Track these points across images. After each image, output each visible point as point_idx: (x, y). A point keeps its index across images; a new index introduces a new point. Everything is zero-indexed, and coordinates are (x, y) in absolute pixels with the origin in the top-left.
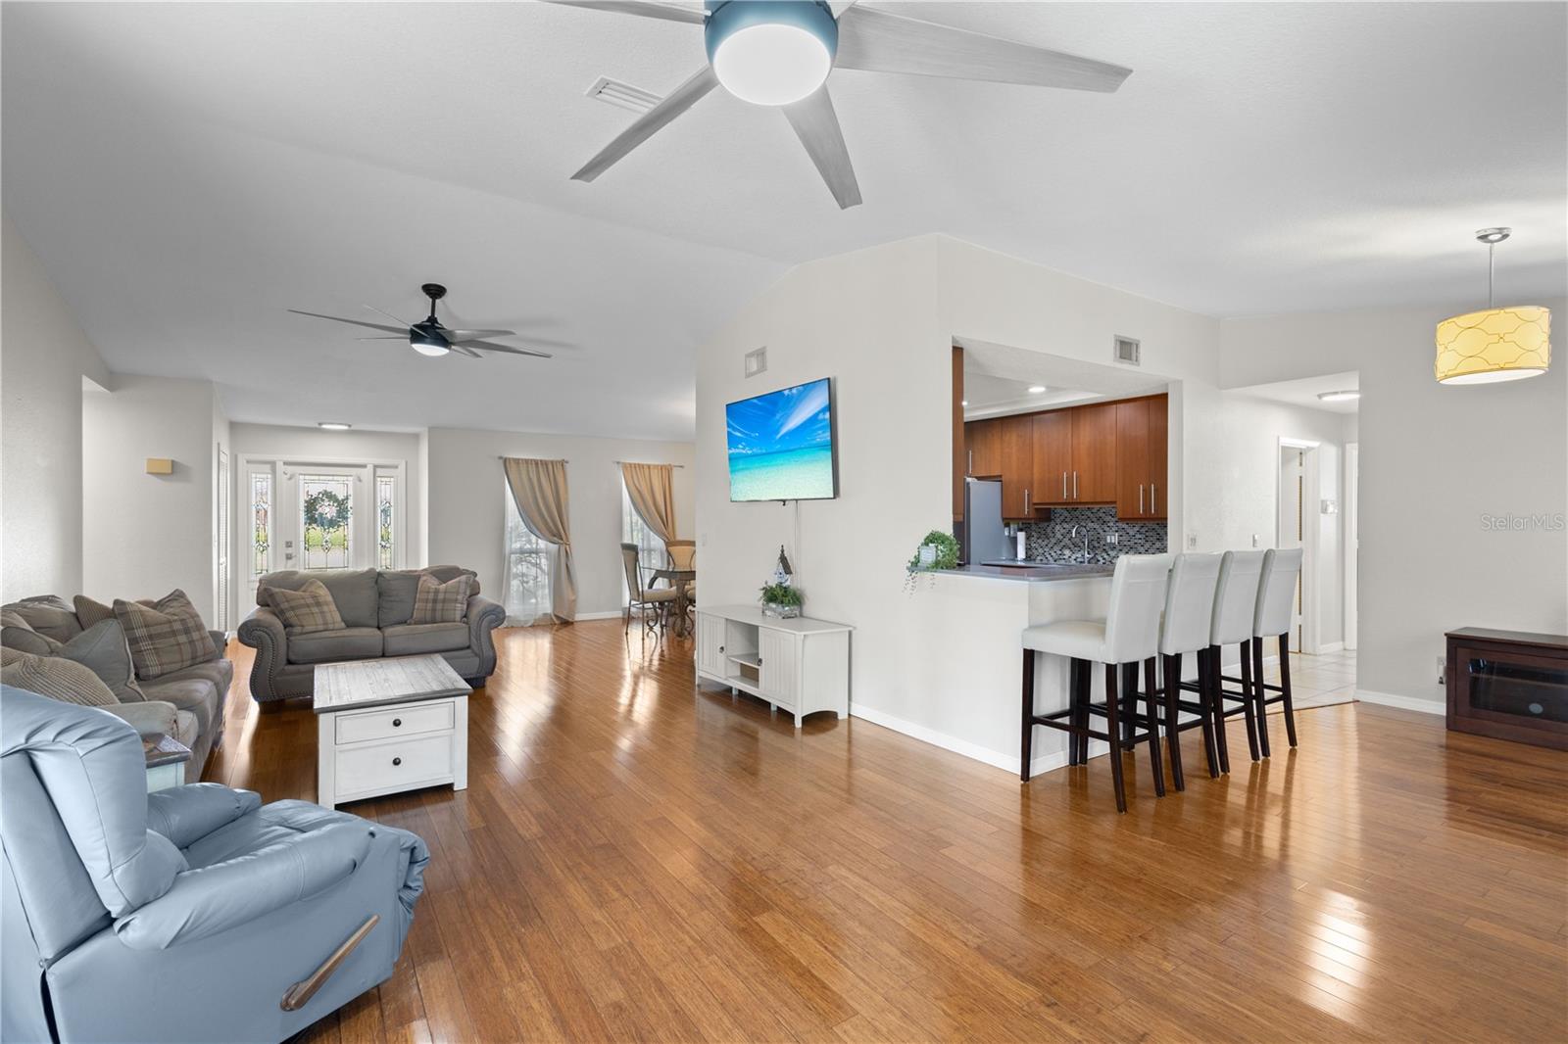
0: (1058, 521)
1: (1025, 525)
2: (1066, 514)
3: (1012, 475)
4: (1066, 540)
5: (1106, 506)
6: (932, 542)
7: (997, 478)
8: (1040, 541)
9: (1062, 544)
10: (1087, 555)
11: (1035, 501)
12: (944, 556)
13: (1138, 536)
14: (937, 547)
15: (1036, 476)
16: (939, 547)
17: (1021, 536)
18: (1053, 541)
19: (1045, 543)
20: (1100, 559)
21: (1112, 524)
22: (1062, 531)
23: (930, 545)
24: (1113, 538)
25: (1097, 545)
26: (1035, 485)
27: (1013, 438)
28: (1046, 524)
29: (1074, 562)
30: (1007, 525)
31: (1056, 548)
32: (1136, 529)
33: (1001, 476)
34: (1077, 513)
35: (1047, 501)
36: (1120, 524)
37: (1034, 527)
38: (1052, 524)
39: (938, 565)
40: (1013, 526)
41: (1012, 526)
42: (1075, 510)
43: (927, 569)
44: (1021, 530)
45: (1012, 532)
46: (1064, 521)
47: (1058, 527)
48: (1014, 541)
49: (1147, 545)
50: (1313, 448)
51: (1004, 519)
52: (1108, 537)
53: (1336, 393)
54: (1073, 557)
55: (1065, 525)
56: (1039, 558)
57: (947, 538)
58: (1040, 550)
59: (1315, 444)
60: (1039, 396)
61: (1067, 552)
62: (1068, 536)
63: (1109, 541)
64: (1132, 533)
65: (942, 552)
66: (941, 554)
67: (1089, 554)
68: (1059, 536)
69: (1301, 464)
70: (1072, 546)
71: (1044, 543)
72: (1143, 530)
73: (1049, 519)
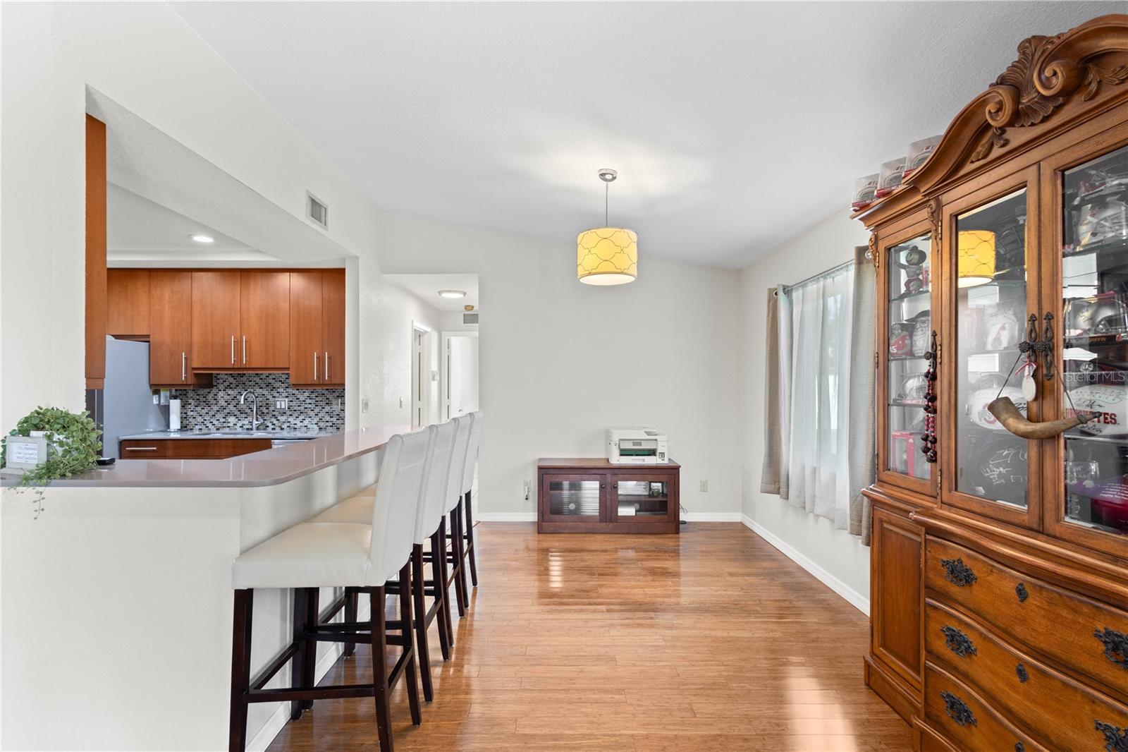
0: (221, 387)
1: (180, 392)
2: (231, 380)
3: (163, 335)
4: (231, 407)
5: (275, 372)
6: (37, 428)
7: (144, 338)
8: (199, 409)
9: (227, 411)
10: (255, 422)
11: (195, 365)
12: (67, 452)
13: (308, 401)
14: (49, 437)
15: (196, 337)
16: (56, 437)
17: (175, 405)
18: (215, 408)
19: (206, 411)
20: (270, 425)
21: (282, 390)
22: (227, 397)
23: (33, 433)
24: (283, 403)
25: (265, 411)
26: (195, 348)
27: (166, 293)
28: (208, 390)
29: (239, 430)
30: (156, 392)
31: (218, 416)
32: (307, 394)
33: (148, 336)
34: (244, 379)
35: (211, 366)
36: (289, 390)
37: (190, 394)
38: (214, 390)
39: (50, 472)
40: (164, 394)
41: (162, 393)
42: (241, 376)
43: (26, 481)
44: (175, 397)
45: (163, 401)
46: (229, 387)
47: (221, 394)
48: (165, 410)
49: (317, 410)
50: (427, 332)
51: (151, 386)
52: (278, 403)
53: (450, 291)
54: (240, 424)
55: (230, 392)
56: (197, 427)
57: (75, 420)
58: (199, 419)
59: (429, 330)
60: (202, 248)
61: (232, 420)
62: (234, 403)
63: (278, 407)
64: (302, 398)
65: (61, 444)
66: (60, 450)
67: (257, 420)
68: (222, 402)
69: (420, 344)
70: (237, 413)
71: (204, 411)
72: (313, 396)
73: (210, 386)
